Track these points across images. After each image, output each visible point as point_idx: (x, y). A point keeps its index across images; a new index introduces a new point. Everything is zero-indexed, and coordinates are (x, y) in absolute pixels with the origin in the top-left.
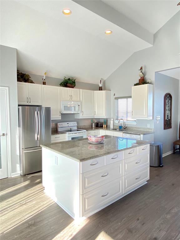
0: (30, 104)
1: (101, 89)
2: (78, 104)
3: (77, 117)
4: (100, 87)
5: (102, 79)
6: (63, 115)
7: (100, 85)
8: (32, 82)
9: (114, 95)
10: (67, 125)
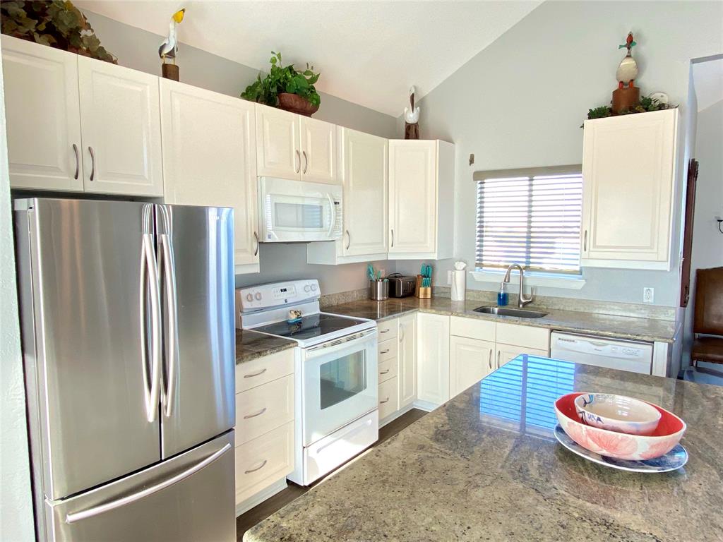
0: (92, 188)
1: (412, 132)
2: (331, 197)
4: (409, 127)
6: (266, 248)
7: (412, 117)
9: (472, 161)
10: (280, 298)
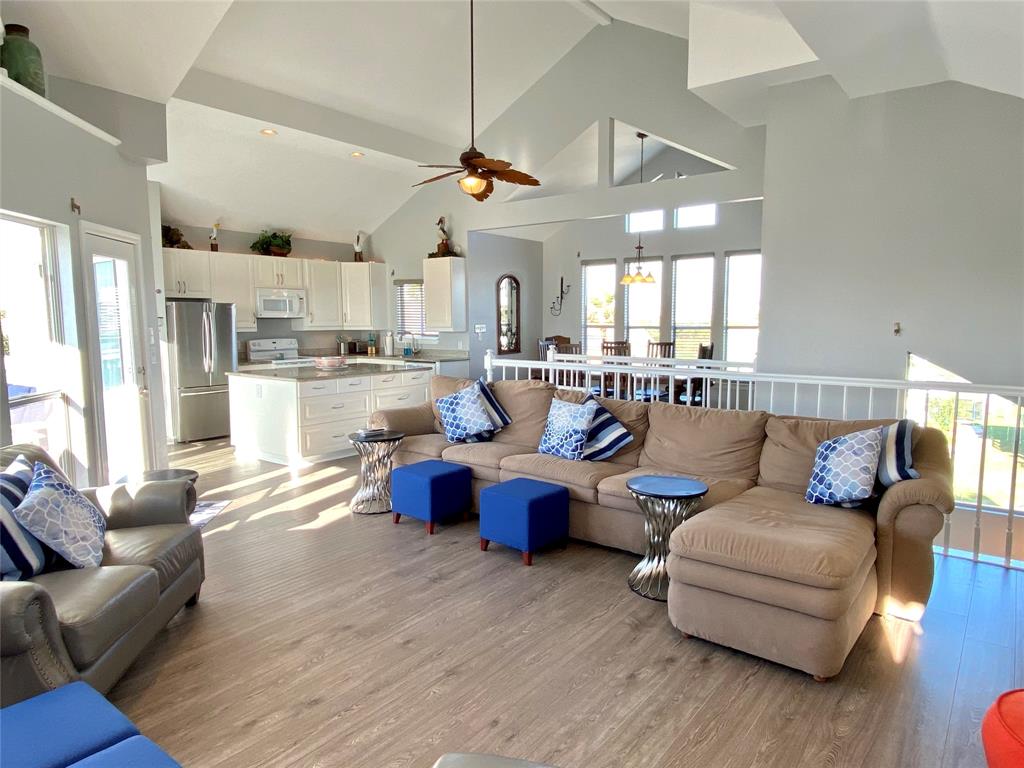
0: (185, 296)
1: (358, 257)
2: (298, 295)
3: (296, 327)
4: (356, 253)
5: (360, 232)
6: (261, 320)
7: (358, 249)
8: (186, 246)
9: (393, 274)
10: (272, 346)
